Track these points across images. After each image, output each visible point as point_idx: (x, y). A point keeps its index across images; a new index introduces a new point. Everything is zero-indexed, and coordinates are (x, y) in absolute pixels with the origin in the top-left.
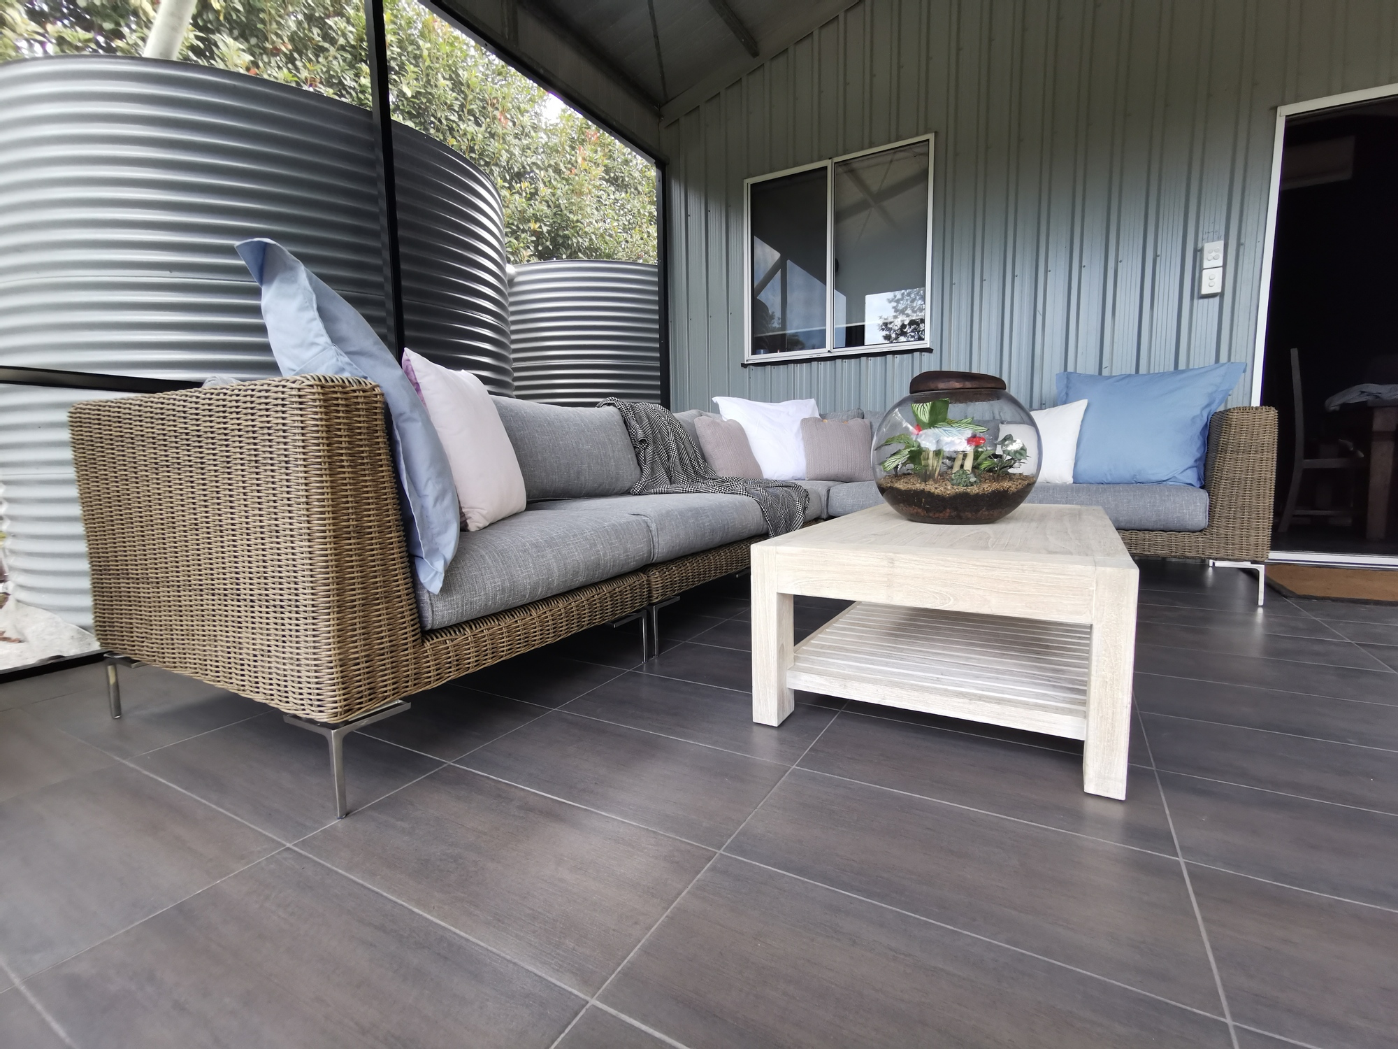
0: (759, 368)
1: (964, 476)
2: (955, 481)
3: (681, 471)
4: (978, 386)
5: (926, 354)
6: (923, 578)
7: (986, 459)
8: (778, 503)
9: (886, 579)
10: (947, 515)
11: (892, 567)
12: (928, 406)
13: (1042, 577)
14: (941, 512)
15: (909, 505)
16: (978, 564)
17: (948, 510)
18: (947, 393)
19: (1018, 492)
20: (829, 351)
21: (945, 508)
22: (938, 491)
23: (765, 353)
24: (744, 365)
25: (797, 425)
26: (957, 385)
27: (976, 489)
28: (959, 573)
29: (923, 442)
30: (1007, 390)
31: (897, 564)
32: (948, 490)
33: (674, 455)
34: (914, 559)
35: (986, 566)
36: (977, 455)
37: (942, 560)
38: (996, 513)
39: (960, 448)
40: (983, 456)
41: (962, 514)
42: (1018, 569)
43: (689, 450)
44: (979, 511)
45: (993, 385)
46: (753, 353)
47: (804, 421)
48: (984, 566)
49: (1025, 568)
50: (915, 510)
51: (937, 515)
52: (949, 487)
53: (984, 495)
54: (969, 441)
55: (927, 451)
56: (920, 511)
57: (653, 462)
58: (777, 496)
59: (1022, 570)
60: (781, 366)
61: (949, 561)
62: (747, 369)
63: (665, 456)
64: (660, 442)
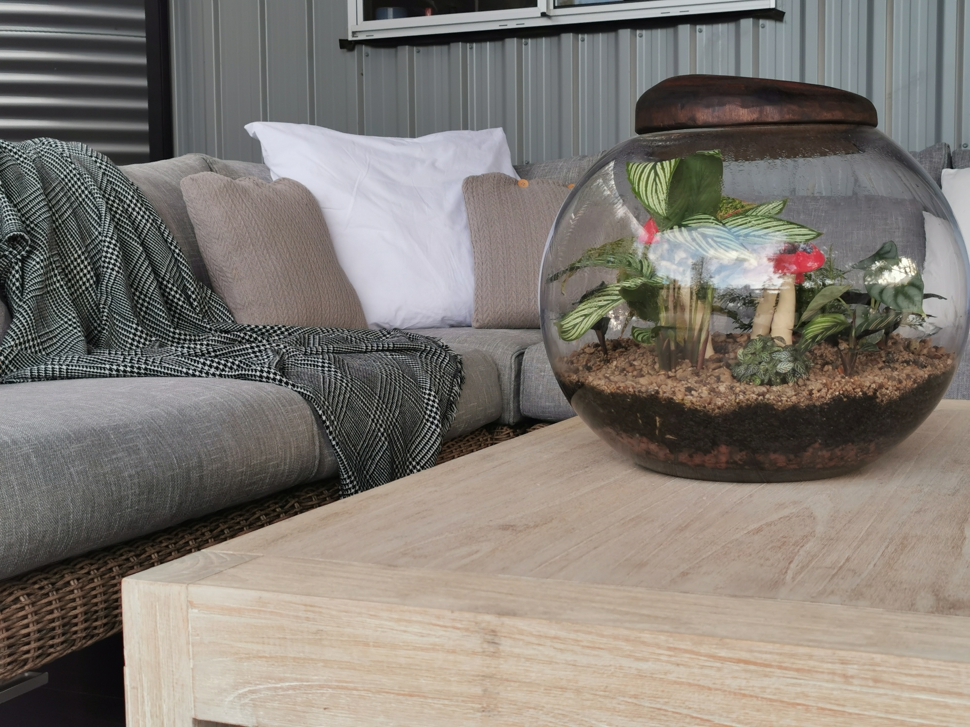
0: (383, 52)
1: (765, 356)
2: (741, 370)
3: (129, 314)
4: (796, 118)
5: (769, 24)
6: (578, 691)
7: (823, 310)
8: (370, 397)
9: (478, 690)
10: (723, 459)
11: (495, 655)
12: (667, 168)
13: (898, 698)
14: (706, 452)
15: (625, 431)
16: (723, 653)
17: (723, 449)
18: (717, 136)
19: (902, 398)
20: (544, 15)
21: (715, 444)
22: (690, 400)
23: (396, 16)
24: (347, 45)
25: (455, 192)
26: (745, 114)
27: (791, 392)
28: (671, 677)
29: (664, 263)
30: (881, 127)
31: (506, 645)
32: (718, 394)
33: (113, 274)
34: (553, 632)
35: (746, 662)
36: (802, 298)
37: (627, 640)
38: (851, 451)
39: (756, 284)
40: (817, 302)
41: (760, 458)
42: (834, 673)
43: (158, 258)
44: (805, 449)
45: (838, 115)
46: (370, 15)
47: (472, 184)
48: (739, 661)
49: (852, 670)
50: (643, 446)
51: (698, 459)
52: (722, 388)
53: (811, 409)
54: (779, 263)
55: (675, 287)
56: (653, 447)
57: (46, 291)
58: (369, 380)
59: (845, 676)
60: (435, 49)
61: (644, 643)
62: (356, 52)
63: (87, 276)
64: (73, 239)
